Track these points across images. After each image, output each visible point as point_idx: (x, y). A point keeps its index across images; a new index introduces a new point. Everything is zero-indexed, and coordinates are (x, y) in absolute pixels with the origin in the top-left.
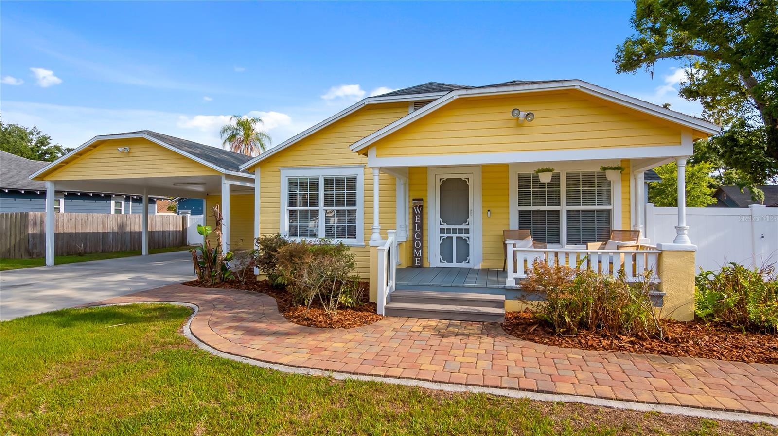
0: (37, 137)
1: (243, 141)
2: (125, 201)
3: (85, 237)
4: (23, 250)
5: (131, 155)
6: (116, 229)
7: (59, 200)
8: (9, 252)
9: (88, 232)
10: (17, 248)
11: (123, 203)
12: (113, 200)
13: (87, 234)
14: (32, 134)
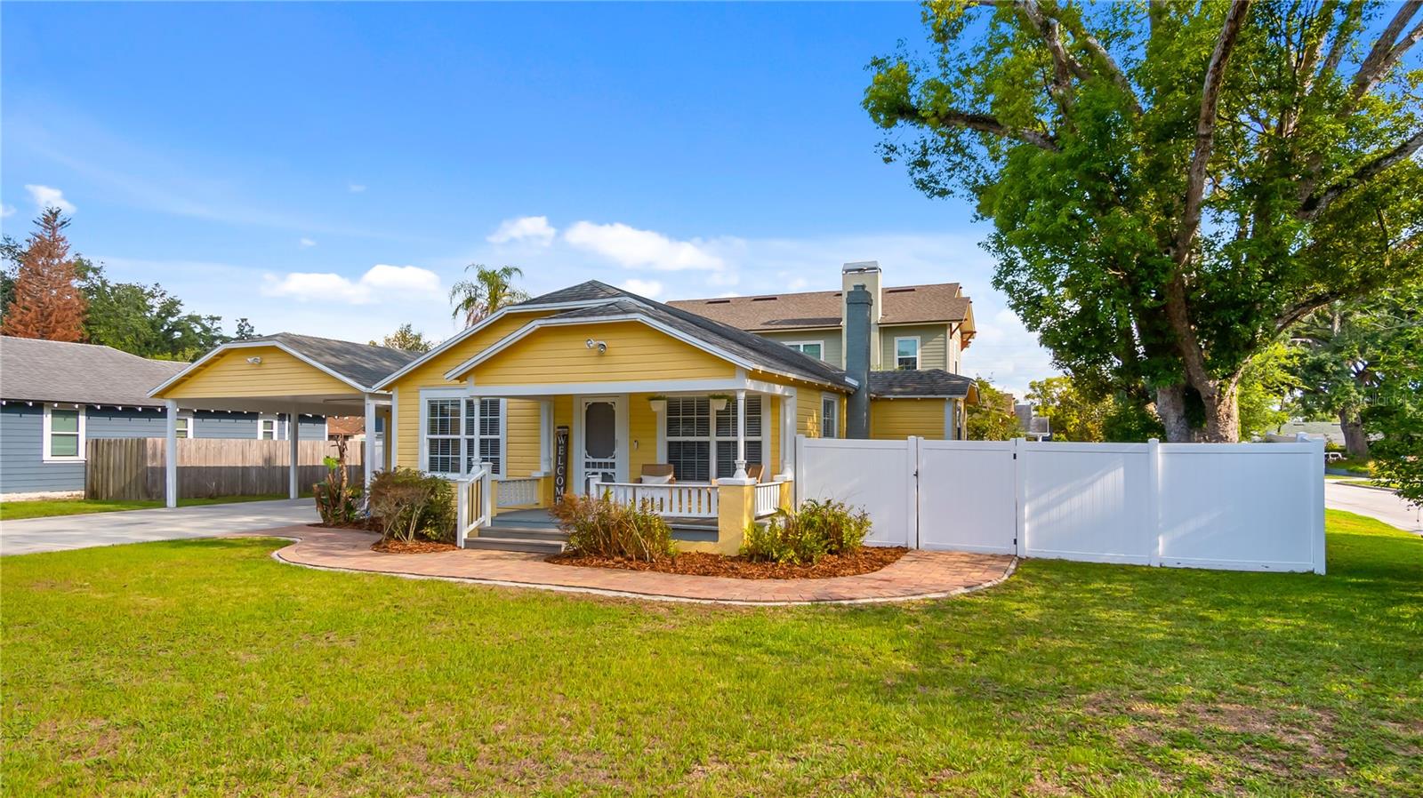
0: (162, 301)
1: (487, 308)
2: (278, 420)
3: (218, 471)
4: (140, 489)
5: (263, 366)
6: (260, 463)
7: (186, 420)
8: (124, 490)
9: (223, 465)
10: (133, 487)
11: (276, 423)
12: (261, 418)
13: (221, 468)
14: (154, 297)
